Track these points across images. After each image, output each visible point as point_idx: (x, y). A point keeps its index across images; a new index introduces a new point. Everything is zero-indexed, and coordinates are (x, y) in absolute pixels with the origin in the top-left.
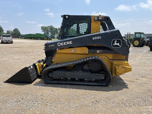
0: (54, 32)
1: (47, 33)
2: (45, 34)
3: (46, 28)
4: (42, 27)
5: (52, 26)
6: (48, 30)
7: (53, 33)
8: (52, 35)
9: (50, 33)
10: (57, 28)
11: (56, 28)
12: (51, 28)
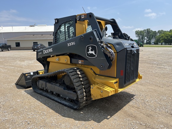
0: (151, 37)
1: (142, 38)
2: (140, 39)
3: (141, 32)
4: (136, 32)
5: (150, 29)
6: (144, 34)
7: (149, 37)
8: (148, 40)
9: (146, 38)
10: (156, 31)
11: (154, 32)
12: (147, 32)
